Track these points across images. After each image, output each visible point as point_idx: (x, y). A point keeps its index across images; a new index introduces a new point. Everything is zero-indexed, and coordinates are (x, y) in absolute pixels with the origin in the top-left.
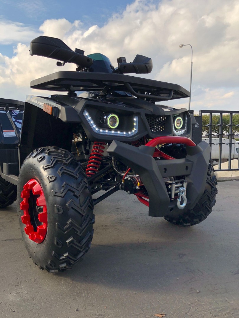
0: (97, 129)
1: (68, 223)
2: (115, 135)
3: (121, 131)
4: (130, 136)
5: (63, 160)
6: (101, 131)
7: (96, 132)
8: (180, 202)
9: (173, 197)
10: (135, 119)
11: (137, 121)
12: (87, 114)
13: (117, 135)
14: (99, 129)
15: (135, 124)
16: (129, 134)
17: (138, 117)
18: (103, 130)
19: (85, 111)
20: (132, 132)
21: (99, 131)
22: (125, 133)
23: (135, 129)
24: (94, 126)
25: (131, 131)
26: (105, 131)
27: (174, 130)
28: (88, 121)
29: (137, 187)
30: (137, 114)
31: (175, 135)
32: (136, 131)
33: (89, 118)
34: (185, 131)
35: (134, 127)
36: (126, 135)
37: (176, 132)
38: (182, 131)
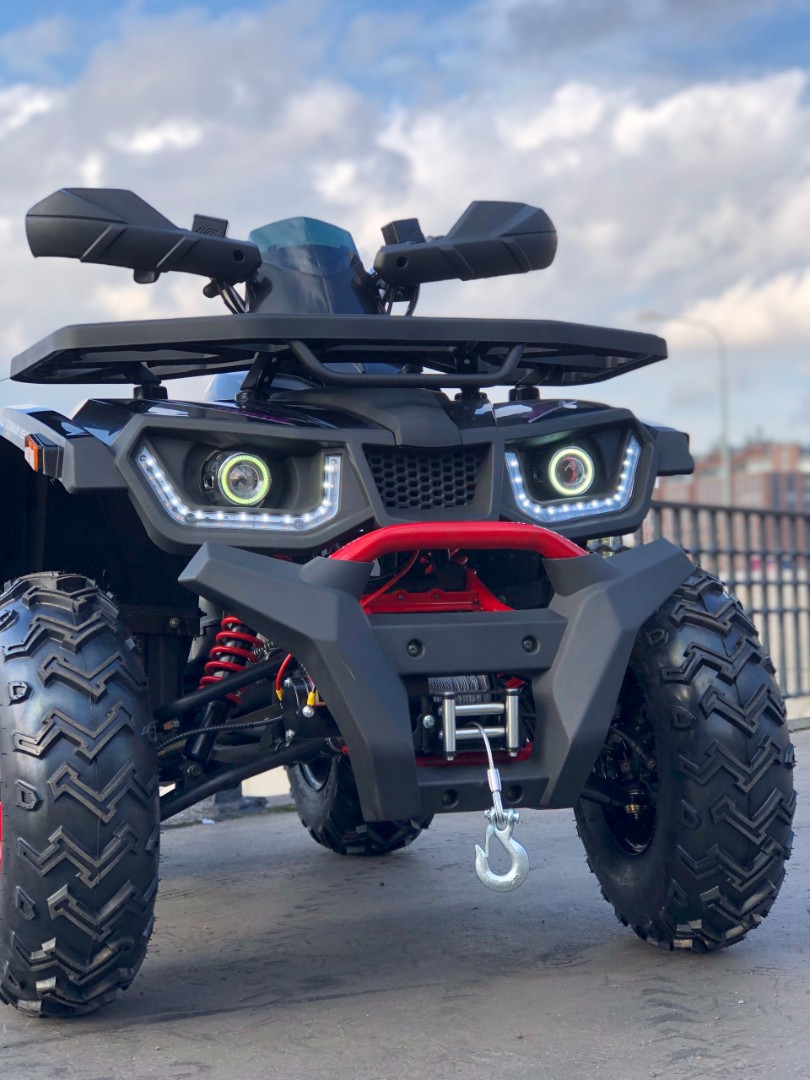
0: (184, 511)
1: (51, 840)
2: (250, 527)
3: (275, 514)
4: (307, 528)
6: (199, 515)
7: (182, 520)
9: (451, 748)
10: (329, 467)
11: (335, 474)
12: (151, 461)
13: (257, 527)
14: (193, 508)
15: (327, 485)
16: (302, 524)
17: (338, 459)
18: (207, 511)
19: (145, 452)
20: (316, 516)
21: (190, 515)
22: (288, 519)
23: (326, 502)
24: (175, 501)
25: (313, 510)
26: (211, 517)
27: (523, 500)
28: (154, 483)
29: (307, 710)
30: (336, 448)
31: (529, 520)
32: (330, 509)
33: (159, 475)
34: (617, 503)
35: (324, 494)
36: (291, 525)
37: (538, 510)
38: (595, 504)
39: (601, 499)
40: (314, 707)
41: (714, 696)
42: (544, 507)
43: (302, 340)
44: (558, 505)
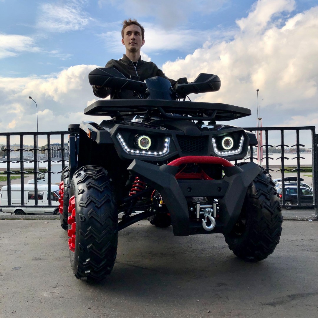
0: (128, 150)
1: (88, 230)
2: (145, 155)
3: (152, 152)
4: (161, 156)
5: (93, 176)
6: (132, 151)
7: (128, 153)
8: (206, 223)
9: (198, 217)
10: (167, 140)
11: (168, 142)
12: (120, 137)
13: (147, 155)
14: (130, 150)
15: (166, 145)
16: (160, 155)
17: (169, 138)
18: (134, 150)
19: (119, 134)
20: (163, 153)
21: (130, 151)
22: (155, 153)
23: (166, 149)
24: (126, 147)
25: (162, 151)
26: (136, 152)
27: (216, 150)
28: (121, 143)
29: (160, 205)
30: (169, 136)
31: (217, 156)
32: (167, 151)
33: (122, 140)
34: (239, 152)
35: (165, 147)
36: (156, 155)
37: (219, 153)
38: (233, 152)
39: (235, 151)
40: (162, 204)
41: (264, 203)
42: (221, 152)
43: (161, 106)
44: (224, 152)
